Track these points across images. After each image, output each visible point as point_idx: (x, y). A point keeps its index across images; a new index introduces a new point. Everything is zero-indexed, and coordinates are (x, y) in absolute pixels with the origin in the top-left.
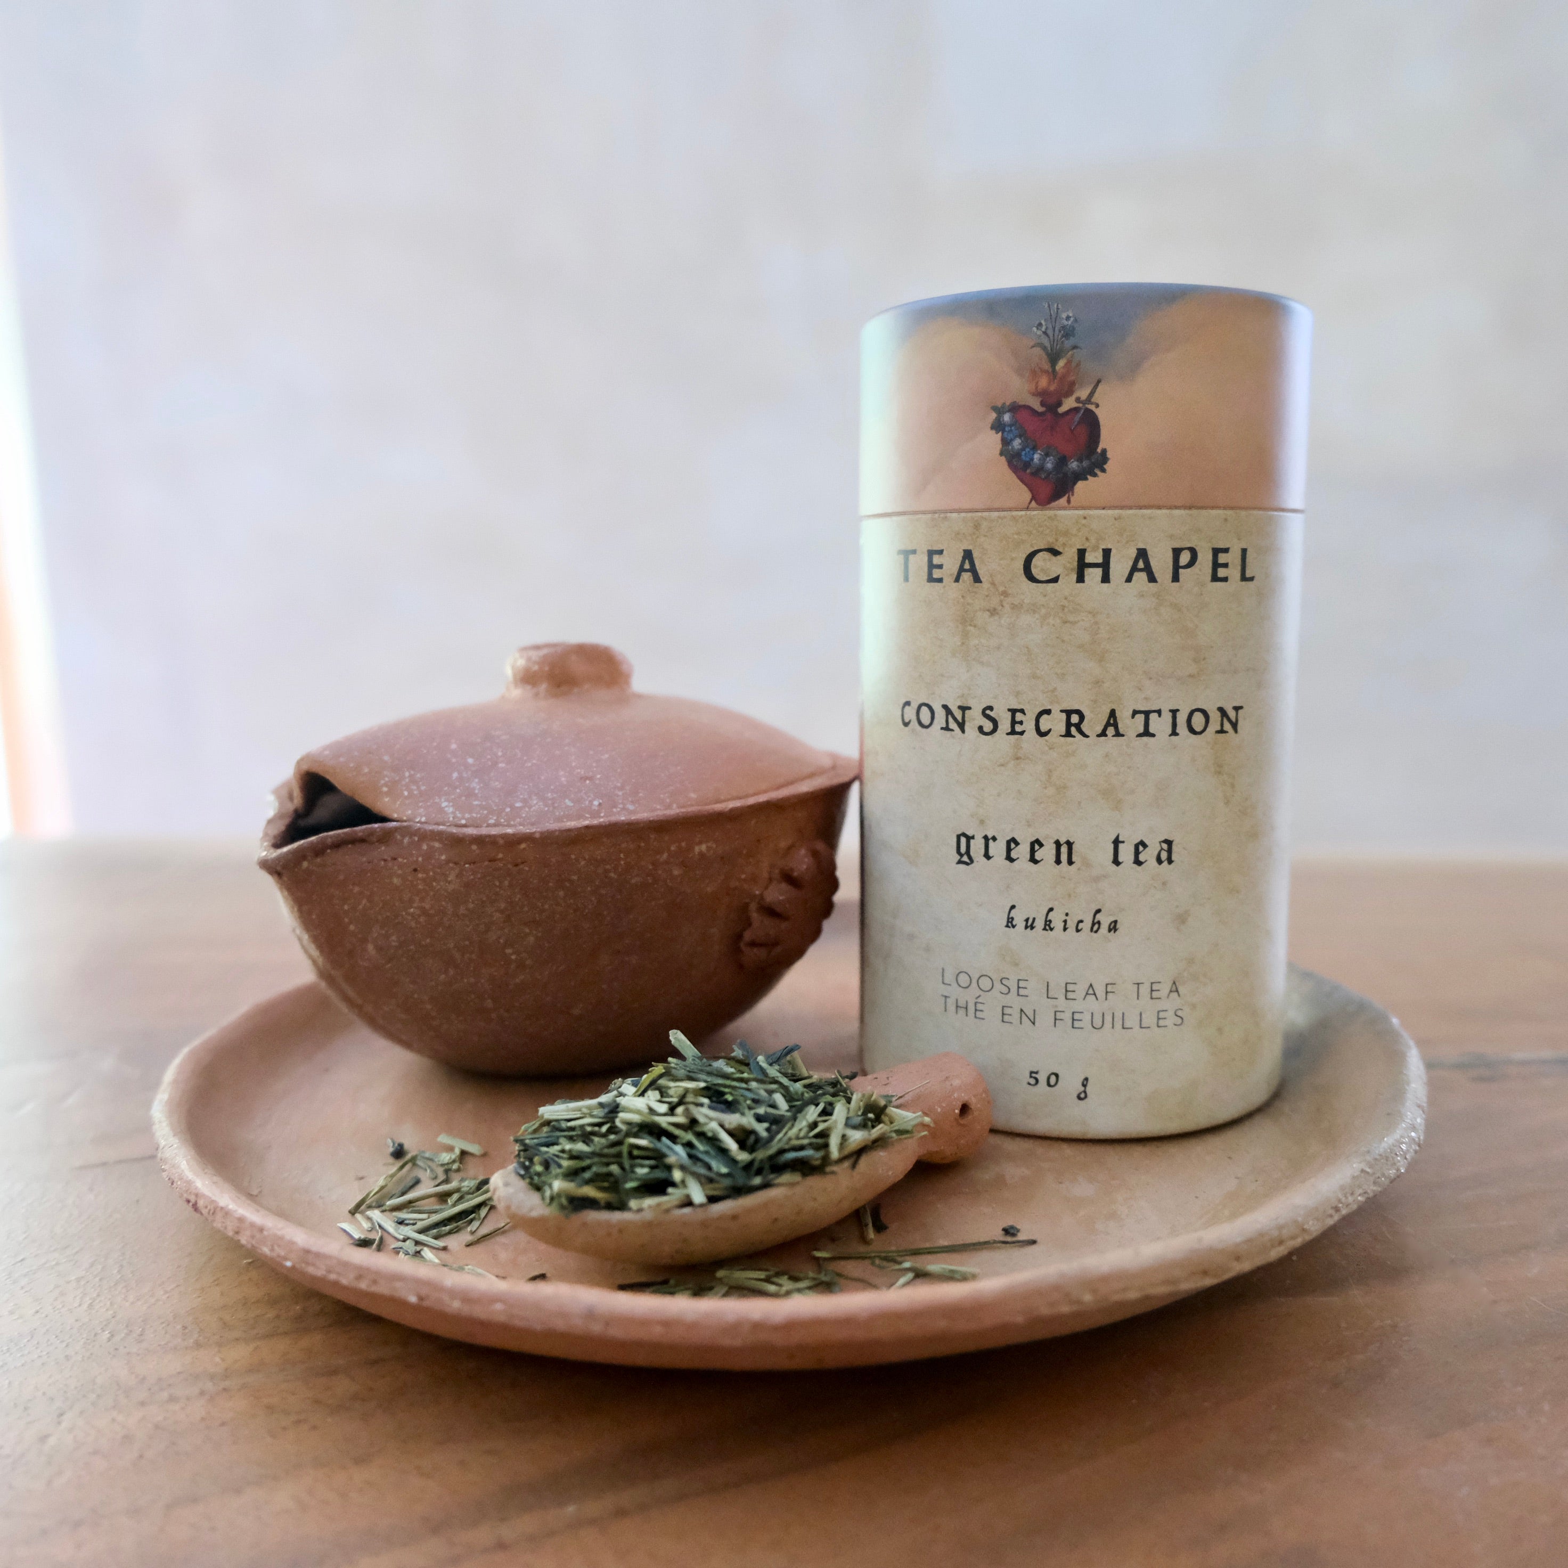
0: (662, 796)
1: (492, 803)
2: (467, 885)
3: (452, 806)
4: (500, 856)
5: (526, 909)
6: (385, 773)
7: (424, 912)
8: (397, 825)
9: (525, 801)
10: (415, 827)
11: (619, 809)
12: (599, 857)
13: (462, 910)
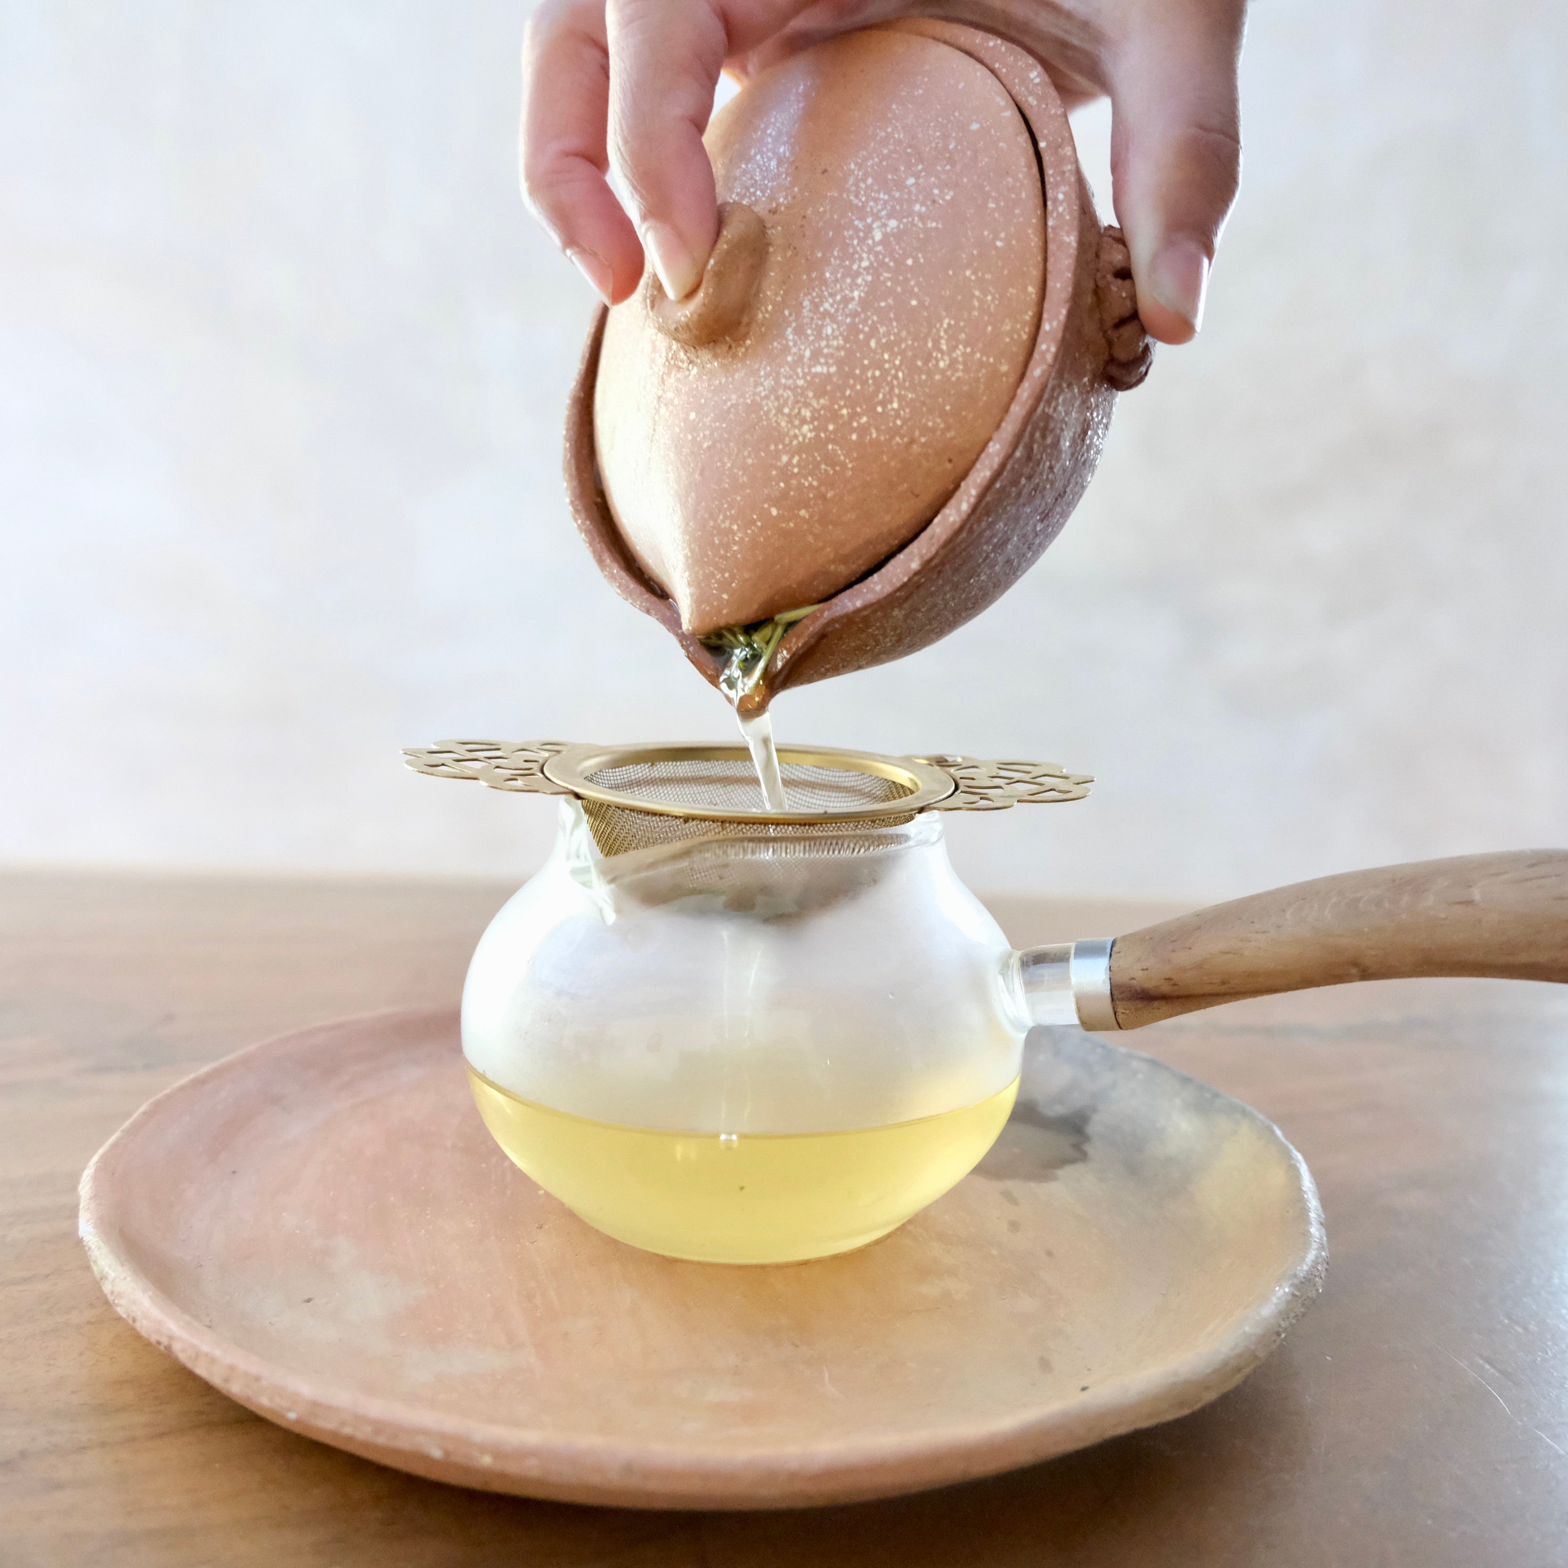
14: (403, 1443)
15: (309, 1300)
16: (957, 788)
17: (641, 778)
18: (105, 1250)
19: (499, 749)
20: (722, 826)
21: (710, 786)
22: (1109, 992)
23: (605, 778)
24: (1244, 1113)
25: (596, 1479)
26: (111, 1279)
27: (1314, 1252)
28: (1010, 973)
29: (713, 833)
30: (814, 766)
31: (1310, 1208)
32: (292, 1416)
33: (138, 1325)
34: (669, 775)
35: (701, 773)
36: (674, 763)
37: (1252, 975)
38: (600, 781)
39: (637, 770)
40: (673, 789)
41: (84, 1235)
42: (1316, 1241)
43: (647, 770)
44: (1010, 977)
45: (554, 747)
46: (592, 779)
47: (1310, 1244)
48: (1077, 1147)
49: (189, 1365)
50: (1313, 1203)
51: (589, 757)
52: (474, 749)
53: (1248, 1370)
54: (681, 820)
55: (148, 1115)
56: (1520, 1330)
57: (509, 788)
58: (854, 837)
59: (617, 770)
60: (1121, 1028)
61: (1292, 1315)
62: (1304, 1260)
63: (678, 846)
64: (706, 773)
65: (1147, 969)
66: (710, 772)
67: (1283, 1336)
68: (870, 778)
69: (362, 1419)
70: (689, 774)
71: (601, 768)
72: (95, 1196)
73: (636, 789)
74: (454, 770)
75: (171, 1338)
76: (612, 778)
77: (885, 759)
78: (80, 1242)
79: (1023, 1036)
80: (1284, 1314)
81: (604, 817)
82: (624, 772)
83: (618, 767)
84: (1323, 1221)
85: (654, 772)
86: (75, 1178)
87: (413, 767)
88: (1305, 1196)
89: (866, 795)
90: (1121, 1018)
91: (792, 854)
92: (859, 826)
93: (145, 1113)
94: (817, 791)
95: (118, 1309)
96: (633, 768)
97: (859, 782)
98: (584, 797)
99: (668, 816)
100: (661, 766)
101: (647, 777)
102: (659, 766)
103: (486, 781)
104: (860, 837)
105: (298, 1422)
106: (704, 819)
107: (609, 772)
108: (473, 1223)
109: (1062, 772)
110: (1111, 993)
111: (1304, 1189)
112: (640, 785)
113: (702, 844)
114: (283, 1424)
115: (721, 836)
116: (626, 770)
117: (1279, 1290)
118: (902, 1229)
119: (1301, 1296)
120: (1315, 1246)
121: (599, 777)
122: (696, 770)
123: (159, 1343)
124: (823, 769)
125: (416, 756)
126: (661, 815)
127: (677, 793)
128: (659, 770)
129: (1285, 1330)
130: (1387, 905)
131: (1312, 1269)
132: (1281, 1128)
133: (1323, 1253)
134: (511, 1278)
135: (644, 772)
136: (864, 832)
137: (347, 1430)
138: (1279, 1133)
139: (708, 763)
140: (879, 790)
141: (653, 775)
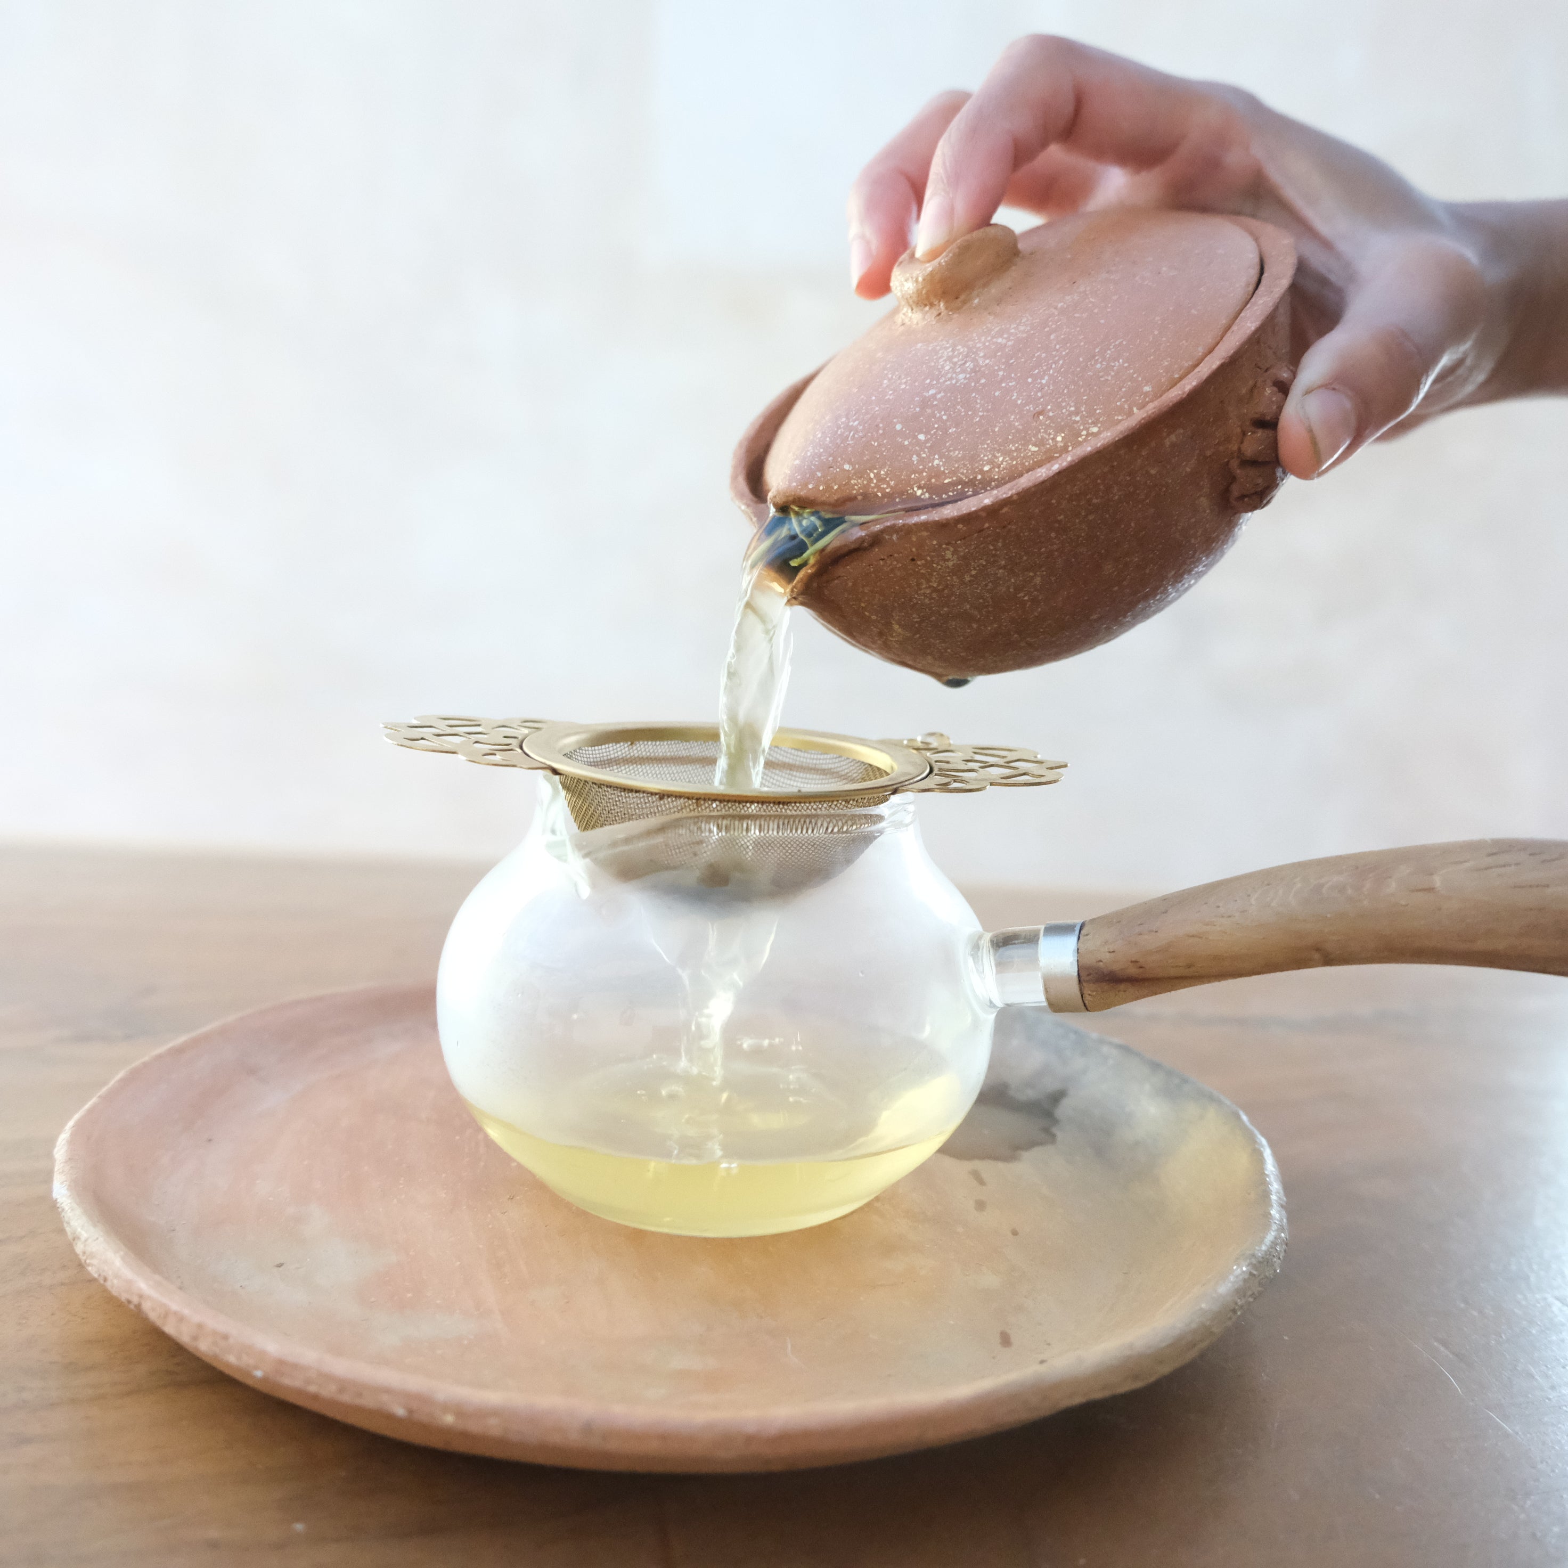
0: (1118, 404)
1: (961, 476)
2: (964, 558)
3: (926, 492)
4: (987, 525)
5: (1025, 558)
6: (853, 482)
7: (935, 590)
8: (882, 527)
9: (990, 462)
10: (898, 524)
11: (1084, 437)
12: (1078, 492)
13: (967, 578)
14: (368, 1402)
15: (280, 1265)
16: (931, 771)
17: (620, 757)
18: (78, 1211)
19: (479, 725)
20: (697, 803)
21: (689, 766)
22: (1076, 974)
23: (585, 756)
24: (1212, 1098)
25: (555, 1438)
26: (83, 1239)
27: (1273, 1233)
28: (980, 954)
29: (688, 810)
30: (792, 749)
31: (1272, 1191)
32: (259, 1374)
33: (108, 1284)
34: (648, 754)
35: (680, 753)
36: (654, 743)
37: (1216, 958)
38: (579, 758)
39: (617, 749)
40: (652, 769)
41: (58, 1197)
42: (1276, 1223)
43: (627, 749)
44: (980, 959)
45: (534, 725)
46: (571, 756)
47: (1270, 1226)
48: (1047, 1131)
49: (159, 1323)
50: (1275, 1186)
51: (568, 735)
52: (455, 724)
53: (1204, 1345)
54: (657, 796)
55: (125, 1082)
56: (1475, 1313)
57: (487, 762)
58: (828, 816)
59: (596, 748)
60: (1087, 1010)
61: (1250, 1293)
62: (1263, 1241)
63: (653, 822)
64: (684, 753)
65: (1113, 952)
66: (689, 751)
67: (1239, 1313)
68: (848, 761)
69: (329, 1378)
70: (669, 754)
71: (580, 746)
72: (70, 1160)
73: (615, 767)
74: (435, 745)
75: (141, 1296)
76: (591, 756)
77: (863, 742)
78: (54, 1206)
79: (992, 1017)
80: (1240, 1292)
81: (580, 795)
82: (604, 751)
83: (598, 746)
84: (1284, 1204)
85: (633, 751)
86: (51, 1142)
87: (392, 740)
88: (1268, 1179)
89: (842, 778)
90: (1088, 999)
91: (766, 832)
92: (833, 806)
93: (121, 1080)
94: (795, 773)
95: (90, 1269)
96: (613, 746)
97: (836, 765)
98: (563, 773)
99: (644, 792)
100: (640, 745)
101: (626, 756)
102: (638, 745)
103: (465, 754)
104: (834, 816)
105: (265, 1379)
106: (679, 796)
107: (588, 750)
108: (445, 1193)
109: (1036, 757)
110: (1079, 974)
111: (1266, 1172)
112: (619, 764)
113: (677, 820)
114: (250, 1382)
115: (696, 814)
116: (605, 749)
117: (1236, 1269)
118: (869, 1205)
119: (1259, 1276)
120: (1274, 1227)
121: (578, 754)
122: (675, 750)
123: (129, 1302)
124: (801, 751)
125: (396, 730)
126: (637, 791)
127: (655, 773)
128: (639, 749)
129: (1241, 1307)
130: (1350, 891)
131: (1270, 1250)
132: (1247, 1114)
133: (1283, 1235)
134: (481, 1246)
135: (623, 751)
136: (838, 811)
137: (312, 1389)
138: (1244, 1118)
139: (688, 744)
140: (856, 773)
141: (632, 754)
